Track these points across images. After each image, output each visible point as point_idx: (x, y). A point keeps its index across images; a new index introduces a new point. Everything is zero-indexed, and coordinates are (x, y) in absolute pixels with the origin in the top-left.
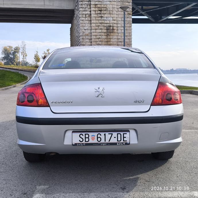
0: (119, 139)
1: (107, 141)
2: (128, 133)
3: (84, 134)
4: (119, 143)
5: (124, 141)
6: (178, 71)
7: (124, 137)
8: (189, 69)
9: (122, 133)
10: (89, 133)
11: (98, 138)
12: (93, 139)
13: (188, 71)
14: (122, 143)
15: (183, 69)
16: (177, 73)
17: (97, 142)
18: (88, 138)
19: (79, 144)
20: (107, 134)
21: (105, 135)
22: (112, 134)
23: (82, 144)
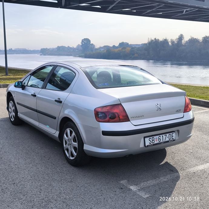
0: (170, 138)
1: (164, 141)
2: (174, 133)
3: (151, 138)
4: (170, 141)
5: (172, 139)
6: (18, 51)
7: (172, 136)
8: (29, 50)
9: (171, 134)
10: (154, 137)
11: (159, 139)
12: (156, 140)
13: (28, 51)
14: (172, 140)
15: (23, 49)
16: (16, 54)
17: (159, 142)
18: (154, 140)
19: (149, 145)
20: (164, 135)
21: (163, 136)
22: (166, 135)
23: (151, 145)
